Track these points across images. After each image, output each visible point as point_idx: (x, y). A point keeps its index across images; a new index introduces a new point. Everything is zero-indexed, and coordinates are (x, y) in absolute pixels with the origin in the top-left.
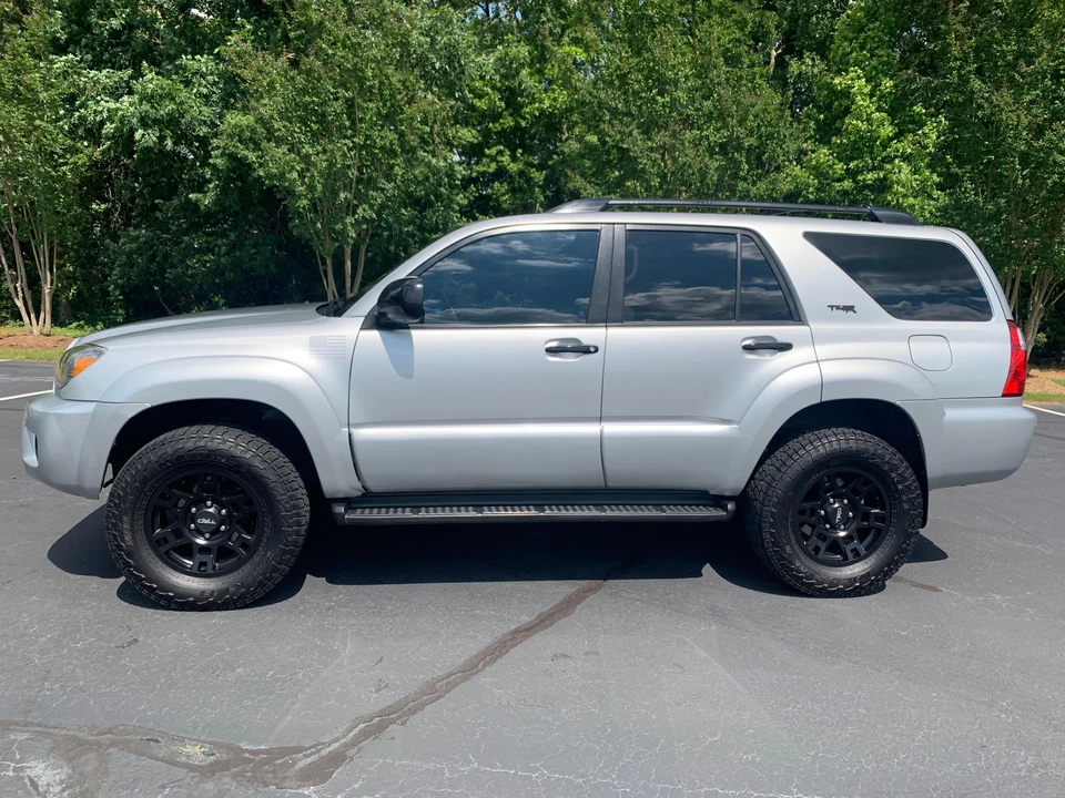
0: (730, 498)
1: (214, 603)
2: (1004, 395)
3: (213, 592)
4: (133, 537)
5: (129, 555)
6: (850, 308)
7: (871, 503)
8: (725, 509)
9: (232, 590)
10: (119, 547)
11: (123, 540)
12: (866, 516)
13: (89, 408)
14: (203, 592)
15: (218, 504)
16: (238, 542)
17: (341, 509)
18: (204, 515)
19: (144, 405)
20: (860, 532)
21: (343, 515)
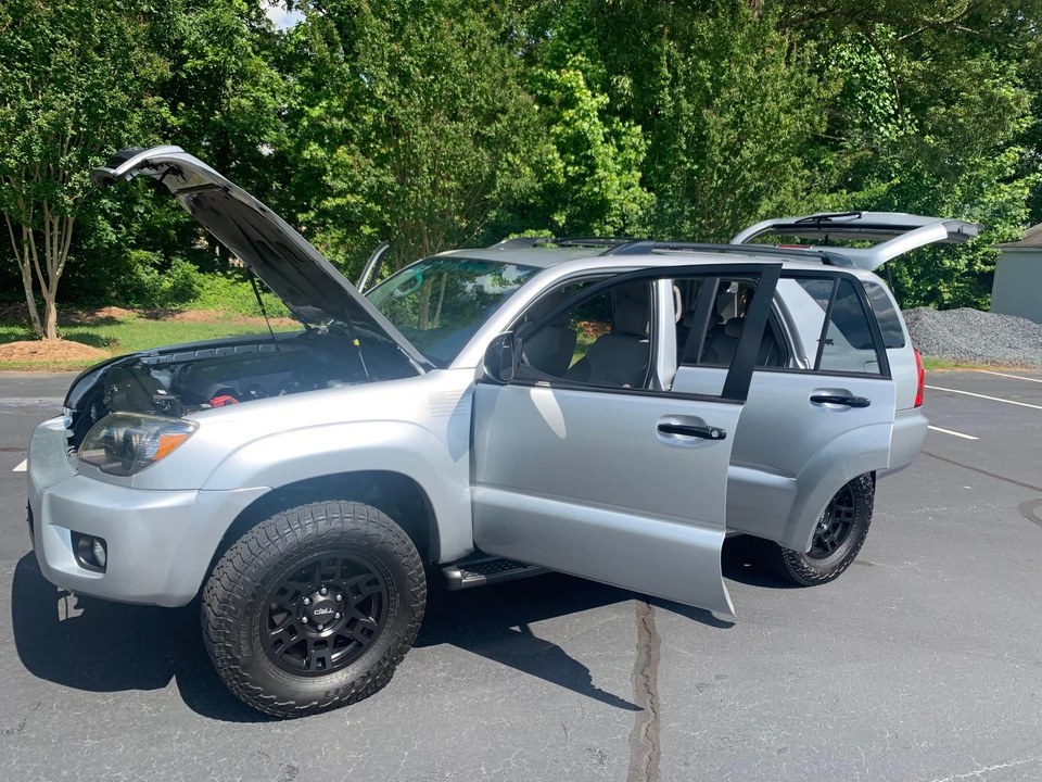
1: (340, 700)
2: (916, 406)
3: (337, 691)
4: (251, 646)
5: (245, 668)
7: (840, 503)
9: (358, 683)
10: (235, 661)
11: (239, 651)
12: (839, 513)
13: (192, 496)
14: (327, 693)
15: (333, 589)
16: (359, 628)
17: (457, 574)
18: (322, 605)
19: (264, 489)
20: (834, 527)
21: (460, 580)
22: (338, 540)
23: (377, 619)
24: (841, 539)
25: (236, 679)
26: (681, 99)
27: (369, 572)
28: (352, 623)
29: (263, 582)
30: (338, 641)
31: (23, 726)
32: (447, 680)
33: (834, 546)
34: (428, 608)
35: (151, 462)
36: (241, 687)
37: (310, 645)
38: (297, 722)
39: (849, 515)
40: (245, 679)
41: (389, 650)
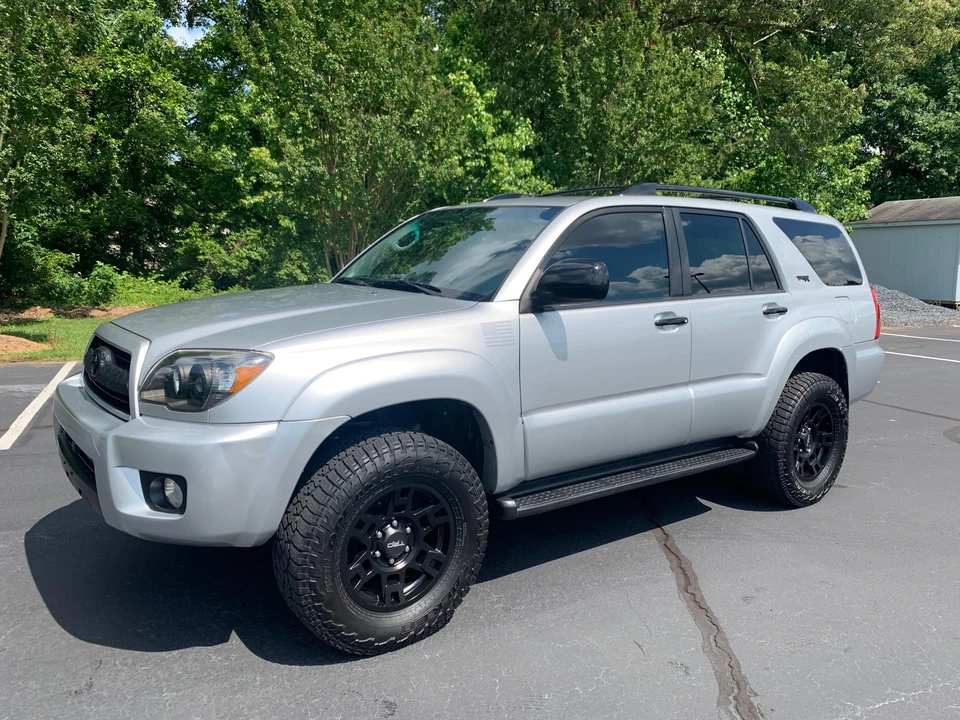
0: (754, 438)
1: (415, 635)
2: (876, 338)
3: (413, 624)
4: (333, 581)
5: (329, 604)
6: (806, 278)
7: (821, 429)
8: (753, 448)
9: (431, 616)
10: (318, 598)
11: (323, 586)
12: (821, 438)
14: (404, 628)
15: (404, 521)
16: (427, 560)
17: (511, 503)
18: (394, 538)
19: (343, 419)
20: (817, 451)
21: (515, 509)
22: (413, 468)
23: (444, 550)
24: (823, 461)
25: (319, 617)
26: (578, 93)
27: (437, 501)
28: (421, 556)
29: (345, 514)
30: (410, 575)
31: (91, 686)
32: (507, 610)
33: (819, 469)
34: (490, 538)
35: (227, 395)
36: (325, 625)
37: (384, 578)
38: (375, 659)
39: (829, 439)
40: (328, 616)
41: (458, 581)
